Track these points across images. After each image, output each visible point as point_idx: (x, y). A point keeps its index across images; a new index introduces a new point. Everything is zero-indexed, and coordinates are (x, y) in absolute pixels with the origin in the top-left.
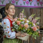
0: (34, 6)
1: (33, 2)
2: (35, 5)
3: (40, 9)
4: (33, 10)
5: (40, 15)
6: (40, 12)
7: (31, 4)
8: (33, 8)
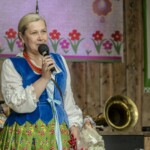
0: (86, 55)
1: (81, 44)
2: (88, 53)
3: (104, 63)
4: (84, 68)
5: (106, 82)
6: (106, 71)
7: (75, 48)
8: (83, 60)
